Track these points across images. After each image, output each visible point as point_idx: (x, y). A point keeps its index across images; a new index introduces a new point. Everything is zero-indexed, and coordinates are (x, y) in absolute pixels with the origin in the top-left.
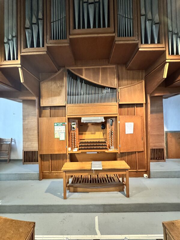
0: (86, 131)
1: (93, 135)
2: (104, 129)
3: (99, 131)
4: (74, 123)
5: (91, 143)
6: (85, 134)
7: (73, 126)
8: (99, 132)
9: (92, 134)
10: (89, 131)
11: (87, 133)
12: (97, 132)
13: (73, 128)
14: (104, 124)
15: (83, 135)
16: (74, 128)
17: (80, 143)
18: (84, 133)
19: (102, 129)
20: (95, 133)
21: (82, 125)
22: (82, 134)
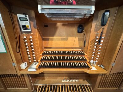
0: (53, 35)
1: (63, 42)
2: (81, 32)
3: (73, 36)
4: (23, 16)
5: (60, 53)
6: (52, 40)
7: (22, 23)
8: (74, 38)
9: (62, 39)
10: (59, 36)
11: (55, 37)
12: (70, 37)
13: (25, 27)
14: (83, 25)
15: (49, 42)
16: (27, 29)
17: (43, 54)
18: (50, 37)
19: (79, 32)
20: (67, 39)
21: (48, 26)
22: (48, 39)
